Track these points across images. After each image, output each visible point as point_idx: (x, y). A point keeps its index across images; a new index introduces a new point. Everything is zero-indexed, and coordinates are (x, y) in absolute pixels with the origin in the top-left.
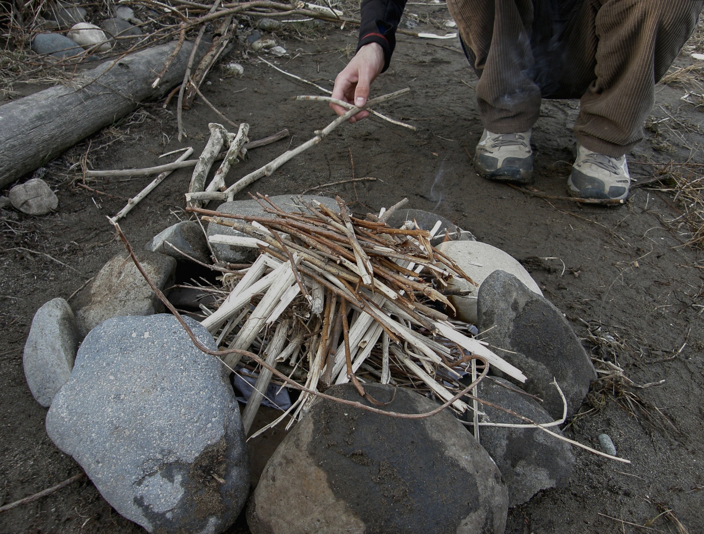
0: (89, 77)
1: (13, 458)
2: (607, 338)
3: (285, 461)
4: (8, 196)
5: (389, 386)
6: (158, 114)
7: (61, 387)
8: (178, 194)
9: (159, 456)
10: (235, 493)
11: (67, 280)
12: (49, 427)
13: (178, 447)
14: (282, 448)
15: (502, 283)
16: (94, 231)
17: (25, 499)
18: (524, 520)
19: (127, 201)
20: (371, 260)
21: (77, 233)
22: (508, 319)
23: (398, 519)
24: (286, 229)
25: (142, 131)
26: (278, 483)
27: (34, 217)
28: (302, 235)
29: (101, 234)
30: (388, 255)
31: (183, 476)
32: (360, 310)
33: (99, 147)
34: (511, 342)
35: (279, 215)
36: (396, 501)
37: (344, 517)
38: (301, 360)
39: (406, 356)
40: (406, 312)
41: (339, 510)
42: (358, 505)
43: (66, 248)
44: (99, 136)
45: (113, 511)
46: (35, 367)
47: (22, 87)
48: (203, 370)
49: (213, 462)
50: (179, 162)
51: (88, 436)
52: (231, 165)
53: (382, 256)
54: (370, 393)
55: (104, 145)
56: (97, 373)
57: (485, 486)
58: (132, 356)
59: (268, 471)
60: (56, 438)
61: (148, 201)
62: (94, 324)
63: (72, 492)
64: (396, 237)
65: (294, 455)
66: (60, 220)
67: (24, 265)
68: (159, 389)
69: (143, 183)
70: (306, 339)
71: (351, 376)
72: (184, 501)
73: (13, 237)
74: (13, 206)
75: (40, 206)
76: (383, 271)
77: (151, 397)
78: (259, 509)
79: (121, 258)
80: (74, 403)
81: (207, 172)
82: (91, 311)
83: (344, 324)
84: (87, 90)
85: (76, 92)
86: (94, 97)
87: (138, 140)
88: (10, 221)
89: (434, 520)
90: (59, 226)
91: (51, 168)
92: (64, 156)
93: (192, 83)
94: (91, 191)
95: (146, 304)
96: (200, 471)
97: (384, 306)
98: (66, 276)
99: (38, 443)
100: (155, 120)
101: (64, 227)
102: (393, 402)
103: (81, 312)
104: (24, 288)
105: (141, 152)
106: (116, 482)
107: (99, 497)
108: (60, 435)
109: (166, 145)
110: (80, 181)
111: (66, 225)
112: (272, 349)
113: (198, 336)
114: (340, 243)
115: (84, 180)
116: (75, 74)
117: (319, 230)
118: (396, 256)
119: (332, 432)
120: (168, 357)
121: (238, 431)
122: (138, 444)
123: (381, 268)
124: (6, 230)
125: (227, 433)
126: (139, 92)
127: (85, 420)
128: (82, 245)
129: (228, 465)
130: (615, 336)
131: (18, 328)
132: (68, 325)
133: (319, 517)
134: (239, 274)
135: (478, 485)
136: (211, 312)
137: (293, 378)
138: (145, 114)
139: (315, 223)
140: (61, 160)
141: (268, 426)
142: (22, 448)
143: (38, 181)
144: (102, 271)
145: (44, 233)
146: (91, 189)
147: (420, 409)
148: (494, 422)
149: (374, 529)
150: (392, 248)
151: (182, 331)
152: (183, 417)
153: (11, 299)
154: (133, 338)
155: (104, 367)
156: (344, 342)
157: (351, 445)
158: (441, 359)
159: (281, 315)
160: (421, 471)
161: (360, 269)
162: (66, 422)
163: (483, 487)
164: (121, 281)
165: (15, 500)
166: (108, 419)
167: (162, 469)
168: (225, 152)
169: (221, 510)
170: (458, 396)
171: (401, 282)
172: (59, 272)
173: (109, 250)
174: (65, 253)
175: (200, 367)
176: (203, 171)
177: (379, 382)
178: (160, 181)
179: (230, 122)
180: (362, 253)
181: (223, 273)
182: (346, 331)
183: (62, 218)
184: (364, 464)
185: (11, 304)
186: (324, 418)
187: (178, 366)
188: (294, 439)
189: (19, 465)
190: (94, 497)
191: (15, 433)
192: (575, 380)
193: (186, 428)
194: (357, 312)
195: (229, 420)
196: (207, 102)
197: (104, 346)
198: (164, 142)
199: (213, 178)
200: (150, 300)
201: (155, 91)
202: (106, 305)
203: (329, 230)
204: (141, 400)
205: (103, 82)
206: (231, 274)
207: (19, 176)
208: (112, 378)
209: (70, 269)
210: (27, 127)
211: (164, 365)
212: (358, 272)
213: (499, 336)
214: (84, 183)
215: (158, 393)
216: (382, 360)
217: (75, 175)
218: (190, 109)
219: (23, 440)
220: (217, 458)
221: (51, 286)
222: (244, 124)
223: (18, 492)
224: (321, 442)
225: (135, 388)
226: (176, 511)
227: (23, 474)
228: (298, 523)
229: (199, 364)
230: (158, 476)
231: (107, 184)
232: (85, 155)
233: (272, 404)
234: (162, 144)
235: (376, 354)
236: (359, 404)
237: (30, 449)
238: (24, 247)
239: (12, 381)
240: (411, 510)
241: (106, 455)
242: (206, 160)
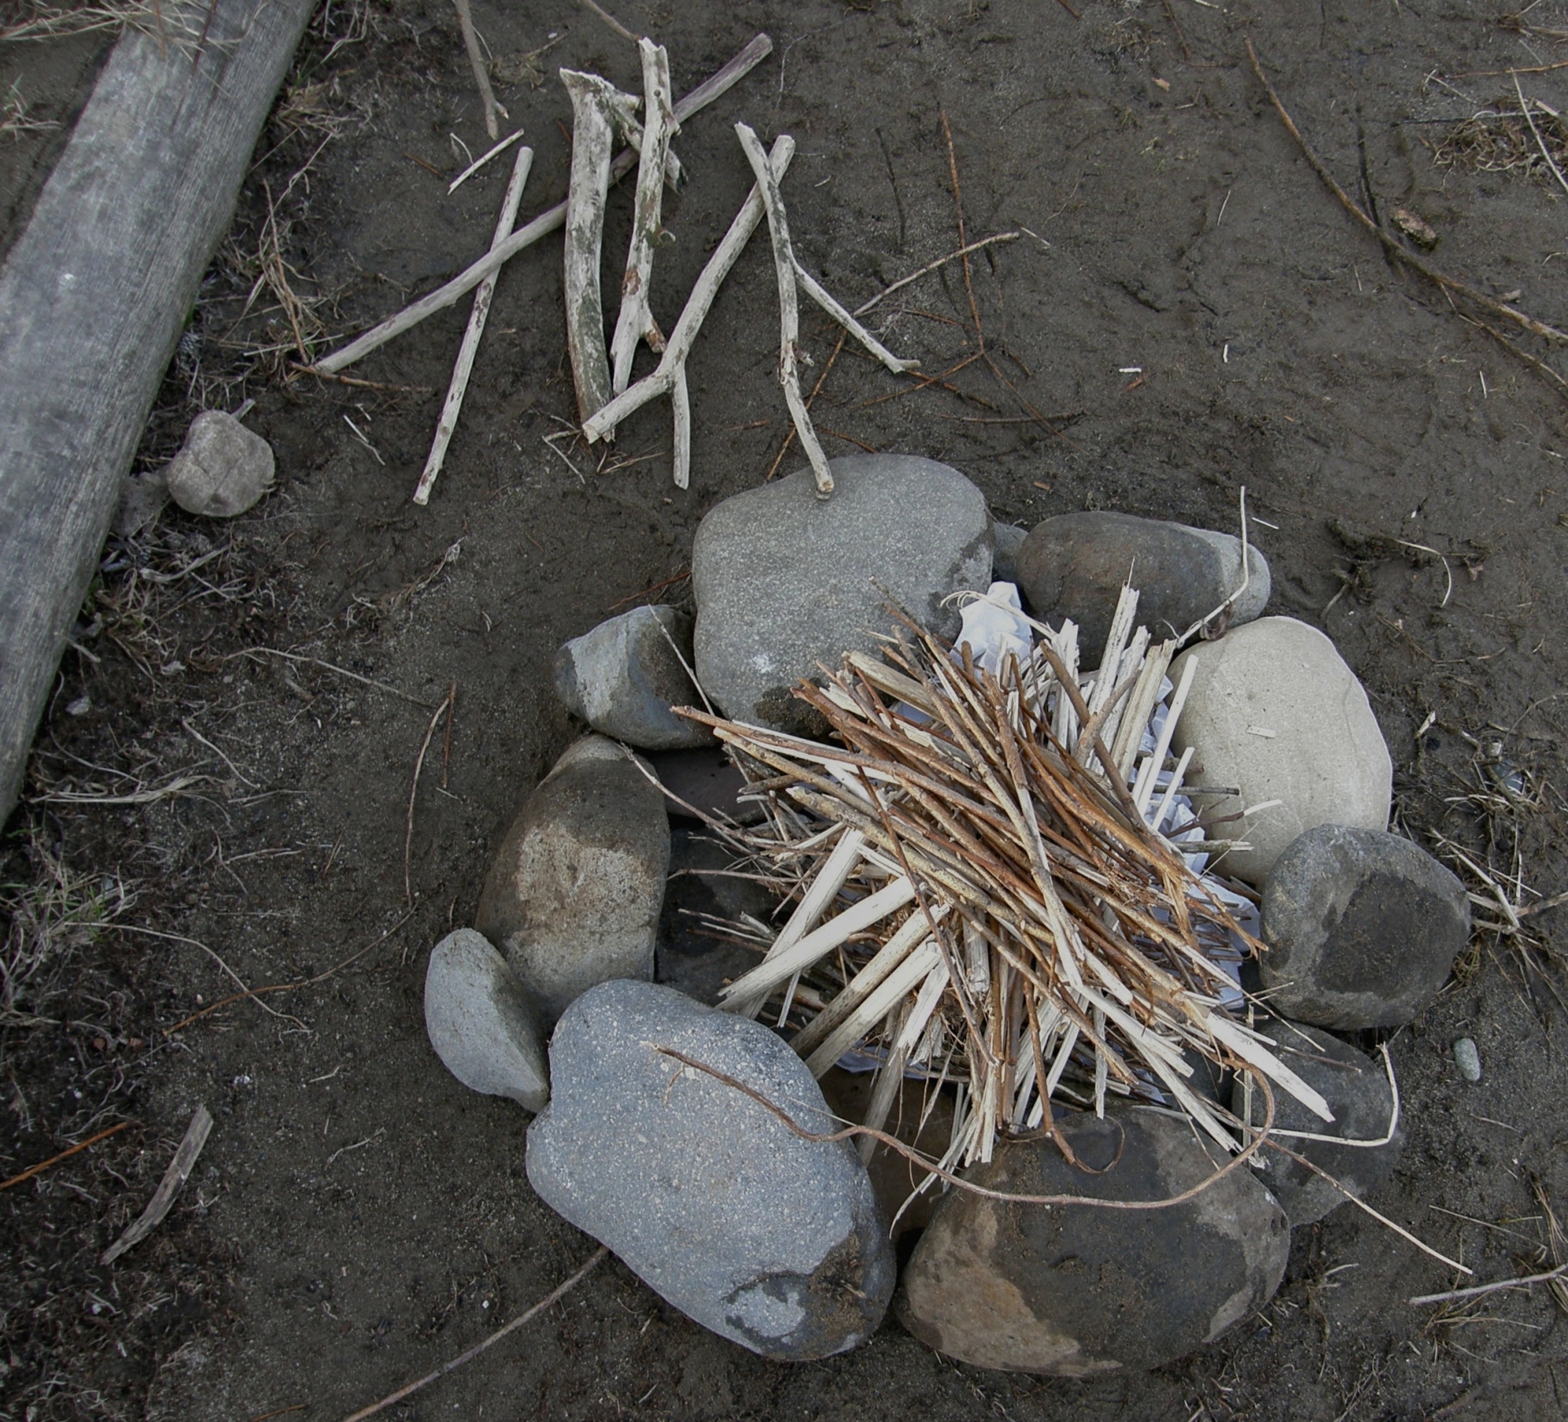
3: (953, 1260)
9: (757, 1267)
11: (387, 717)
13: (787, 1258)
14: (946, 1236)
21: (350, 548)
22: (1314, 948)
26: (946, 1286)
29: (406, 543)
31: (800, 1294)
33: (287, 185)
37: (1048, 1337)
41: (1042, 1330)
43: (349, 618)
49: (842, 1268)
52: (654, 247)
55: (297, 176)
56: (609, 1120)
58: (671, 1106)
59: (926, 1265)
65: (969, 1258)
68: (739, 1180)
69: (443, 320)
72: (807, 1324)
73: (223, 609)
75: (244, 492)
77: (729, 1192)
78: (917, 1309)
80: (582, 1170)
82: (536, 945)
87: (373, 119)
90: (302, 531)
91: (205, 316)
96: (824, 1283)
101: (316, 534)
103: (512, 944)
104: (307, 757)
106: (691, 1295)
110: (294, 351)
111: (316, 525)
115: (301, 346)
120: (742, 1127)
121: (872, 1211)
122: (720, 1254)
124: (201, 594)
125: (856, 1223)
127: (613, 1205)
128: (383, 604)
129: (865, 1266)
132: (512, 1002)
133: (1012, 1334)
144: (526, 848)
145: (279, 570)
149: (1092, 1347)
152: (788, 1221)
153: (294, 796)
154: (663, 1072)
155: (620, 1113)
163: (1252, 1253)
164: (581, 889)
166: (659, 1214)
167: (764, 1282)
174: (353, 629)
175: (800, 1142)
176: (591, 283)
178: (486, 311)
186: (1015, 1215)
187: (764, 1143)
189: (493, 1224)
193: (795, 1234)
195: (858, 1202)
197: (607, 1072)
200: (649, 929)
202: (564, 938)
204: (712, 1197)
208: (643, 1139)
211: (737, 1137)
214: (305, 357)
215: (739, 1186)
220: (848, 1263)
221: (360, 743)
225: (696, 1173)
226: (795, 1335)
227: (507, 1241)
228: (979, 1335)
230: (759, 1291)
236: (1065, 1198)
241: (666, 1261)
242: (588, 234)
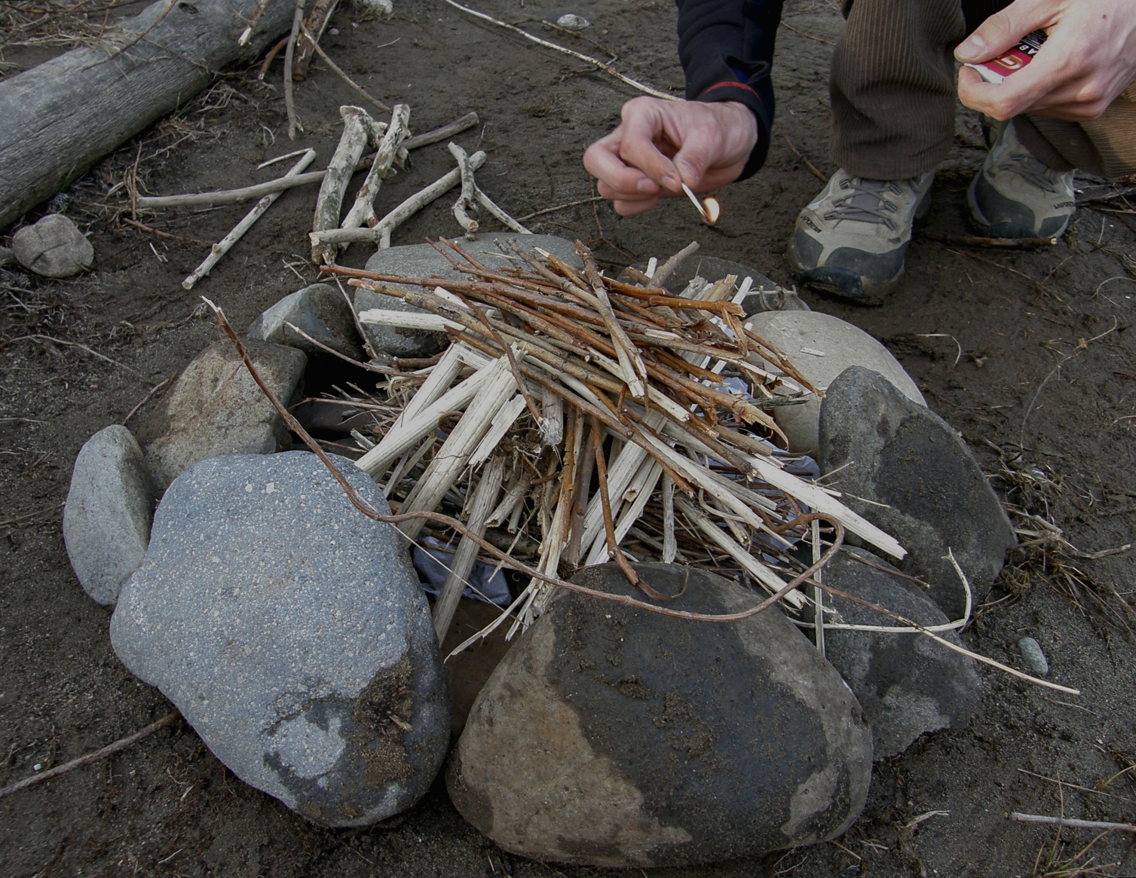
0: (131, 31)
1: (59, 689)
2: (1034, 475)
3: (508, 693)
4: (10, 246)
5: (676, 567)
6: (250, 91)
7: (130, 574)
8: (294, 232)
9: (302, 688)
10: (427, 744)
11: (120, 388)
12: (115, 641)
13: (333, 673)
14: (502, 672)
15: (861, 388)
16: (157, 301)
17: (88, 756)
18: (896, 781)
19: (209, 248)
20: (642, 355)
21: (129, 306)
22: (872, 451)
23: (697, 785)
24: (494, 299)
25: (225, 122)
26: (498, 729)
27: (55, 281)
28: (522, 312)
29: (170, 307)
30: (671, 344)
31: (343, 719)
32: (625, 439)
33: (154, 153)
34: (877, 488)
35: (479, 276)
36: (693, 757)
37: (608, 784)
38: (526, 524)
39: (702, 514)
40: (703, 441)
41: (600, 772)
42: (631, 763)
43: (113, 333)
44: (154, 134)
45: (229, 773)
46: (85, 541)
47: (16, 52)
48: (368, 546)
49: (391, 696)
50: (293, 176)
51: (183, 656)
52: (382, 179)
53: (659, 347)
54: (646, 580)
55: (163, 150)
56: (191, 552)
57: (837, 730)
58: (248, 523)
59: (480, 709)
60: (129, 658)
61: (244, 246)
62: (176, 467)
63: (160, 744)
64: (682, 313)
65: (524, 683)
66: (101, 284)
67: (45, 365)
68: (297, 579)
69: (233, 215)
70: (532, 487)
71: (614, 551)
72: (347, 760)
73: (24, 318)
74: (19, 264)
75: (64, 262)
76: (663, 372)
77: (285, 592)
78: (468, 771)
79: (215, 354)
80: (156, 602)
81: (342, 193)
82: (171, 445)
83: (599, 464)
84: (129, 55)
85: (111, 59)
86: (141, 66)
87: (220, 139)
88: (16, 289)
89: (754, 785)
90: (99, 295)
91: (77, 194)
92: (97, 172)
93: (306, 35)
94: (147, 232)
95: (262, 433)
96: (370, 711)
97: (664, 430)
98: (118, 381)
99: (97, 665)
100: (246, 102)
101: (108, 296)
102: (685, 594)
103: (153, 448)
104: (50, 404)
105: (225, 160)
106: (233, 730)
107: (204, 752)
108: (136, 653)
109: (269, 144)
110: (128, 215)
111: (110, 293)
112: (477, 505)
113: (358, 489)
114: (587, 324)
115: (134, 213)
116: (107, 27)
117: (550, 301)
118: (683, 346)
119: (586, 645)
120: (308, 525)
121: (430, 644)
122: (267, 669)
123: (658, 366)
124: (12, 306)
125: (411, 648)
126: (217, 54)
127: (176, 630)
128: (140, 327)
129: (415, 700)
130: (1045, 470)
131: (46, 473)
132: (134, 472)
133: (567, 783)
134: (414, 378)
135: (825, 728)
136: (372, 444)
137: (514, 553)
138: (229, 92)
139: (542, 289)
140: (92, 179)
141: (476, 636)
142: (73, 674)
143: (59, 218)
144: (183, 377)
145: (73, 308)
146: (147, 228)
147: (728, 604)
148: (849, 623)
149: (657, 802)
150: (676, 333)
151: (330, 481)
152: (339, 625)
153: (29, 424)
154: (247, 493)
155: (202, 542)
156: (599, 493)
157: (617, 666)
158: (762, 520)
159: (494, 450)
160: (732, 706)
161: (625, 371)
162: (145, 633)
163: (832, 731)
164: (218, 394)
165: (72, 757)
166: (215, 629)
167: (308, 708)
168: (370, 156)
169: (407, 772)
170: (794, 583)
171: (694, 391)
172: (106, 375)
173: (186, 333)
174: (113, 341)
175: (363, 541)
176: (336, 192)
177: (659, 560)
178: (263, 210)
179: (375, 102)
180: (628, 343)
181: (387, 377)
182: (602, 476)
183: (102, 281)
184: (640, 698)
185: (31, 432)
186: (573, 623)
187: (327, 540)
188: (522, 657)
189: (71, 701)
190: (196, 752)
191: (59, 648)
192: (982, 549)
193: (344, 642)
194: (618, 440)
195: (415, 627)
196: (335, 67)
197: (199, 507)
198: (265, 141)
199: (353, 204)
200: (268, 426)
201: (244, 50)
202: (196, 435)
203: (567, 301)
204: (267, 598)
205: (155, 38)
206: (401, 378)
207: (26, 210)
208: (216, 560)
209: (122, 368)
210: (33, 126)
211: (302, 538)
212: (621, 375)
213: (856, 478)
214: (135, 218)
215: (295, 585)
216: (662, 521)
217: (118, 205)
218: (305, 79)
219: (72, 659)
220: (397, 690)
221: (93, 399)
222: (400, 105)
223: (73, 745)
224: (568, 662)
225: (257, 578)
226: (333, 775)
227: (78, 715)
228: (532, 793)
229: (361, 537)
230: (302, 720)
231: (172, 218)
232: (133, 168)
233: (477, 594)
234: (262, 144)
235: (652, 511)
236: (629, 599)
237: (86, 675)
238: (43, 333)
239: (45, 561)
240: (717, 771)
241: (215, 687)
242: (340, 172)
